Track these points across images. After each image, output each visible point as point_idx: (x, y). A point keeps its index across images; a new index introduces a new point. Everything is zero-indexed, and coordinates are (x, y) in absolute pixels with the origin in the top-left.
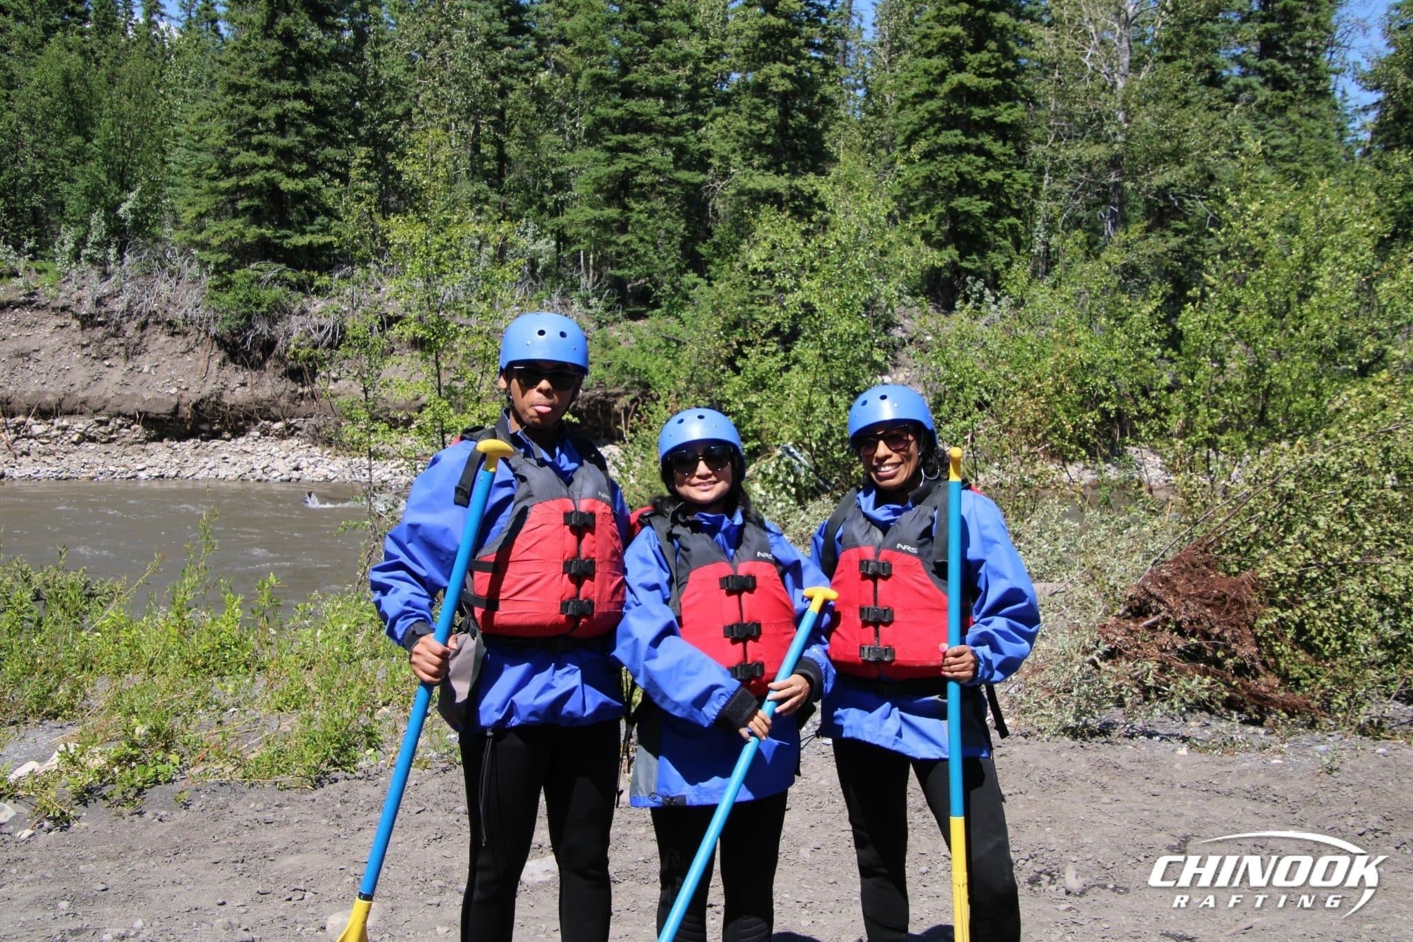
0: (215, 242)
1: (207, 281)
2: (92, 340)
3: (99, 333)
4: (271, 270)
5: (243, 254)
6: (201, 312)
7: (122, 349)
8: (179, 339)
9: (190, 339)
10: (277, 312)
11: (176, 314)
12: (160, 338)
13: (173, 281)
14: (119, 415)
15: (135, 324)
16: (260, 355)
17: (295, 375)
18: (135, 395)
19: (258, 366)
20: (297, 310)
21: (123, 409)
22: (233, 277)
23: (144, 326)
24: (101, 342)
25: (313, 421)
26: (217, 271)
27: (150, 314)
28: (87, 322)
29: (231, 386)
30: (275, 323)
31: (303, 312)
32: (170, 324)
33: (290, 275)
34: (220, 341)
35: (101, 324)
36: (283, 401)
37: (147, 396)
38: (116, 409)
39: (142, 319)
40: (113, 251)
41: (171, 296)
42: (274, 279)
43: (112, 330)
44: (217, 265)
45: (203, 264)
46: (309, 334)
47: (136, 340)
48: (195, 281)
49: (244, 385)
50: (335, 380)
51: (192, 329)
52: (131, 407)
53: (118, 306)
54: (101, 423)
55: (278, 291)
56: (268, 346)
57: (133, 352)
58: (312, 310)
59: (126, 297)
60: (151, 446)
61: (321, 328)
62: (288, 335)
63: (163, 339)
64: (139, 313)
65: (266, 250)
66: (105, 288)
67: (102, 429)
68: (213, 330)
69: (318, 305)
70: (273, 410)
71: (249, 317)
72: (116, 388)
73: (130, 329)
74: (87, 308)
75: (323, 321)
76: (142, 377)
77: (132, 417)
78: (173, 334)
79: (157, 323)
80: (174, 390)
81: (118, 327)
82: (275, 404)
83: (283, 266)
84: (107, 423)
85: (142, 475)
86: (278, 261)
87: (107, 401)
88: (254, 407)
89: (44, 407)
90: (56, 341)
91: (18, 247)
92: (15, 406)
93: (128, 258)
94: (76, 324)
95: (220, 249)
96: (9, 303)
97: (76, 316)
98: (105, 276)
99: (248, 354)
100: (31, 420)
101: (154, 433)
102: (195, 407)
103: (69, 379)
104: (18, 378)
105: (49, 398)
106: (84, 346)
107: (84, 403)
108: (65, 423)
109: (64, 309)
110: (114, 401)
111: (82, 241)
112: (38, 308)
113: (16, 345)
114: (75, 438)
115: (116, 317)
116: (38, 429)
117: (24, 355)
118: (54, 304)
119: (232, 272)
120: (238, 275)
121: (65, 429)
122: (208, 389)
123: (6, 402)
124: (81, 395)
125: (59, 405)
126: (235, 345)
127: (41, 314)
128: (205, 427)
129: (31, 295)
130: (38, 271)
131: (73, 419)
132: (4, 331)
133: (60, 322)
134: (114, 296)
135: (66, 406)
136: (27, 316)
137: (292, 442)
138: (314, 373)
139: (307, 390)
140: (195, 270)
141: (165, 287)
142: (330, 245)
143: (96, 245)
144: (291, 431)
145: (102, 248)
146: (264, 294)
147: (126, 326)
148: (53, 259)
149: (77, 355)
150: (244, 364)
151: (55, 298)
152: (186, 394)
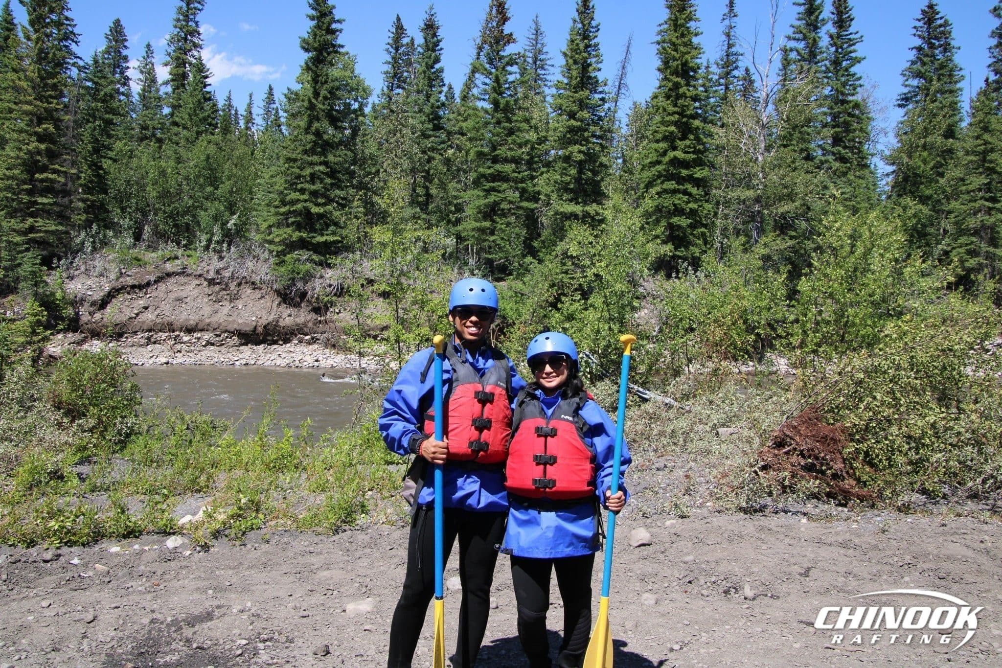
0: (277, 240)
1: (272, 260)
2: (213, 292)
3: (217, 288)
4: (305, 254)
5: (291, 246)
6: (269, 277)
7: (228, 297)
8: (257, 291)
9: (263, 291)
10: (307, 278)
11: (256, 278)
12: (247, 291)
13: (255, 261)
14: (226, 331)
15: (235, 283)
16: (298, 300)
17: (317, 310)
18: (234, 321)
19: (297, 306)
20: (318, 276)
21: (228, 328)
22: (286, 258)
23: (239, 284)
24: (218, 293)
25: (325, 335)
26: (277, 256)
27: (243, 278)
28: (211, 282)
29: (284, 316)
30: (306, 283)
31: (321, 277)
32: (253, 283)
33: (314, 257)
34: (278, 293)
35: (218, 283)
36: (310, 325)
37: (240, 321)
38: (225, 328)
39: (239, 281)
40: (225, 245)
41: (254, 268)
42: (306, 260)
43: (224, 287)
44: (278, 252)
45: (271, 252)
46: (325, 289)
47: (235, 292)
48: (266, 260)
49: (290, 316)
50: (337, 313)
51: (264, 286)
52: (232, 327)
53: (227, 274)
54: (217, 336)
55: (308, 266)
56: (303, 295)
57: (234, 298)
58: (326, 276)
59: (231, 269)
60: (242, 348)
61: (331, 286)
62: (313, 289)
63: (249, 291)
64: (238, 278)
65: (303, 244)
66: (221, 265)
67: (217, 339)
68: (275, 287)
69: (329, 273)
70: (305, 329)
71: (293, 279)
72: (225, 317)
73: (233, 286)
74: (211, 275)
75: (332, 282)
76: (238, 311)
78: (254, 289)
79: (247, 283)
80: (254, 318)
81: (227, 285)
82: (306, 326)
83: (311, 253)
85: (237, 363)
86: (309, 250)
87: (220, 324)
88: (295, 328)
89: (189, 327)
90: (195, 293)
91: (178, 244)
92: (175, 327)
93: (233, 249)
94: (206, 283)
95: (279, 244)
96: (173, 273)
97: (206, 279)
98: (221, 258)
99: (292, 299)
100: (182, 334)
101: (243, 341)
102: (265, 327)
103: (201, 313)
104: (176, 312)
105: (192, 322)
106: (209, 295)
107: (208, 325)
108: (199, 335)
109: (200, 276)
110: (224, 324)
111: (209, 241)
112: (187, 275)
113: (176, 295)
114: (204, 343)
115: (226, 280)
116: (186, 339)
117: (180, 300)
118: (195, 273)
119: (285, 256)
120: (288, 258)
121: (199, 338)
122: (271, 318)
123: (170, 324)
124: (207, 321)
125: (196, 326)
126: (286, 294)
127: (189, 278)
128: (269, 338)
129: (184, 268)
130: (188, 256)
131: (203, 333)
132: (170, 288)
133: (198, 282)
134: (225, 268)
135: (200, 327)
136: (182, 279)
137: (314, 346)
138: (328, 309)
139: (323, 318)
140: (266, 254)
141: (251, 264)
142: (336, 241)
143: (217, 242)
144: (314, 340)
145: (220, 244)
146: (301, 267)
147: (230, 285)
148: (196, 250)
149: (206, 300)
150: (290, 305)
151: (196, 270)
152: (260, 321)
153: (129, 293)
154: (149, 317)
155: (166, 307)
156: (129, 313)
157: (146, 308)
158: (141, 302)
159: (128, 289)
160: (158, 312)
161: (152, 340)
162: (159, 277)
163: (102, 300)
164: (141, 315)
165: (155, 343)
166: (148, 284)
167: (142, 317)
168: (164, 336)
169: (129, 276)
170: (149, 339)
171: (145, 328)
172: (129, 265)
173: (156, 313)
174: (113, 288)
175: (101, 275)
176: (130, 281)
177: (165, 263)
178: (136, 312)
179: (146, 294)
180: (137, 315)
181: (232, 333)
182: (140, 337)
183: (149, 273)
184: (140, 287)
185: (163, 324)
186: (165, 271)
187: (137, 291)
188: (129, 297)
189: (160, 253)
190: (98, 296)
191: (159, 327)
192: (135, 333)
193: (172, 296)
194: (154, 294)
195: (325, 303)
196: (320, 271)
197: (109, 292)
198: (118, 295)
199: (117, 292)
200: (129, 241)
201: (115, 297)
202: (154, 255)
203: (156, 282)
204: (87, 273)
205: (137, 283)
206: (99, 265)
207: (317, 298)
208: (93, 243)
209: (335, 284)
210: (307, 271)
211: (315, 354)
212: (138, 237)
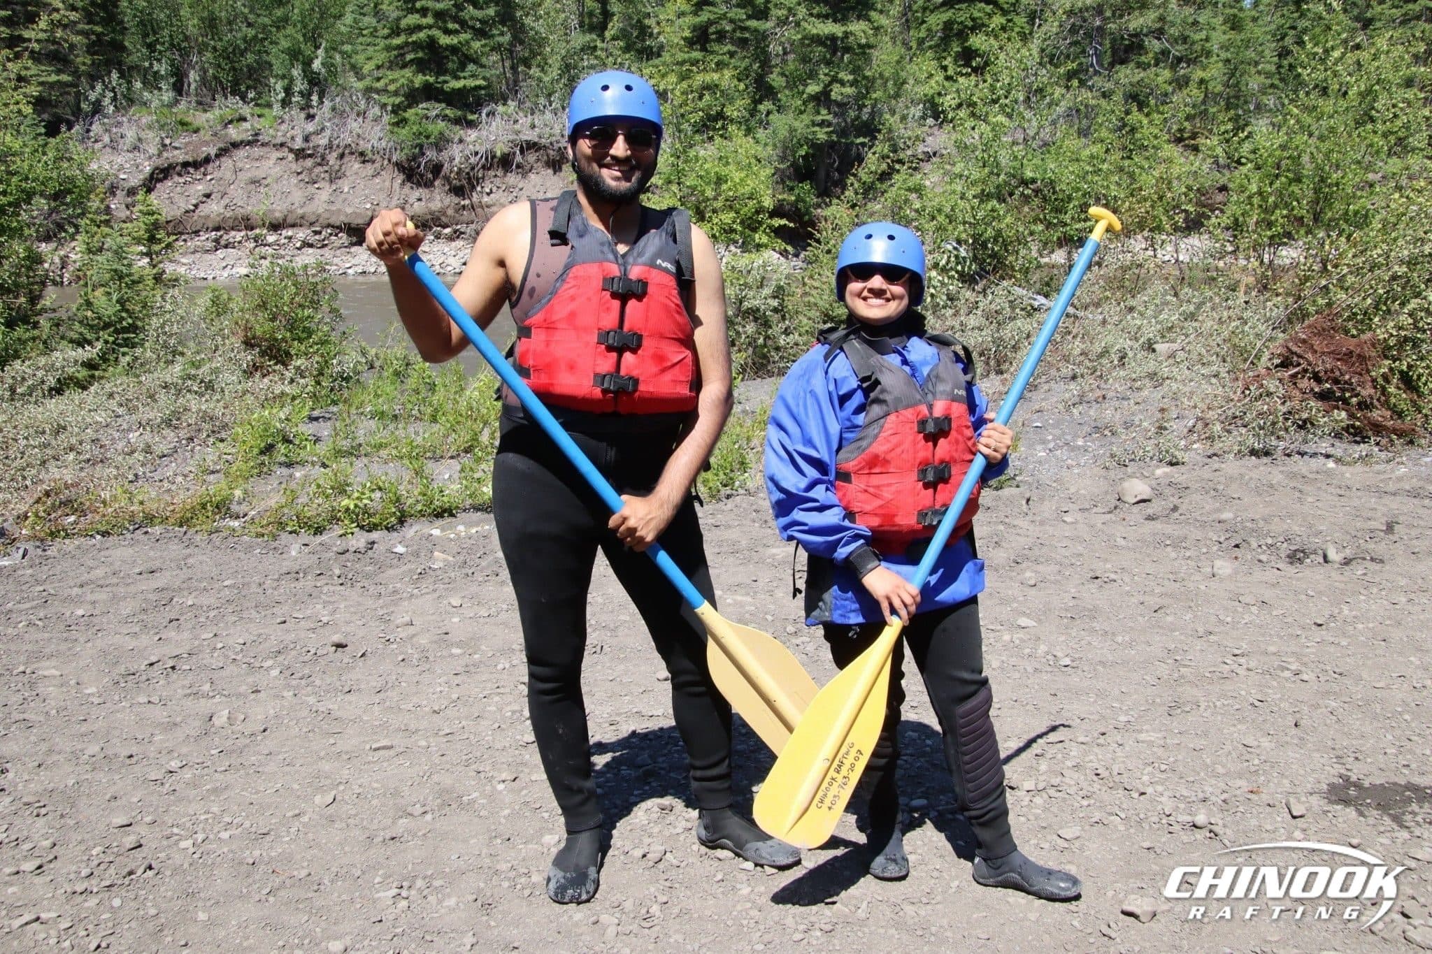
0: (392, 88)
1: (386, 118)
2: (304, 169)
3: (309, 163)
4: (435, 108)
5: (414, 96)
6: (384, 143)
7: (327, 175)
8: (369, 165)
9: (377, 165)
10: (441, 143)
11: (364, 146)
12: (354, 165)
13: (360, 120)
14: (329, 226)
15: (335, 154)
16: (430, 176)
17: (458, 191)
18: (339, 210)
19: (429, 185)
20: (456, 140)
21: (332, 221)
22: (407, 115)
23: (342, 156)
24: (310, 170)
25: (473, 226)
26: (393, 112)
27: (346, 146)
29: (411, 201)
30: (441, 151)
31: (461, 141)
32: (362, 154)
33: (449, 112)
34: (399, 166)
35: (310, 156)
36: (450, 212)
37: (349, 210)
38: (326, 222)
39: (341, 151)
40: (315, 98)
41: (360, 131)
42: (437, 116)
43: (319, 160)
44: (393, 105)
45: (384, 106)
46: (467, 158)
47: (337, 167)
48: (377, 120)
49: (420, 200)
50: (488, 194)
51: (377, 157)
52: (337, 220)
53: (323, 141)
54: (316, 233)
55: (441, 125)
56: (437, 169)
57: (335, 177)
58: (468, 139)
59: (328, 133)
60: (354, 249)
61: (476, 153)
62: (452, 159)
63: (357, 166)
64: (338, 146)
65: (429, 93)
66: (311, 127)
67: (317, 237)
68: (394, 159)
69: (472, 135)
70: (443, 219)
71: (421, 146)
72: (325, 206)
73: (332, 158)
74: (299, 144)
75: (477, 148)
76: (343, 196)
77: (340, 228)
78: (364, 162)
79: (352, 153)
80: (368, 206)
81: (323, 157)
82: (445, 214)
83: (443, 105)
84: (320, 233)
85: (351, 271)
86: (439, 101)
87: (319, 216)
88: (429, 217)
89: (274, 222)
90: (277, 170)
91: (243, 98)
92: (253, 222)
93: (327, 103)
94: (291, 156)
95: (396, 93)
96: (242, 142)
97: (291, 150)
98: (310, 117)
99: (422, 176)
100: (265, 232)
101: (354, 239)
103: (290, 200)
104: (253, 201)
105: (277, 215)
106: (299, 174)
107: (302, 217)
108: (290, 233)
109: (282, 145)
110: (326, 215)
111: (288, 91)
112: (262, 145)
113: (249, 175)
114: (298, 245)
115: (321, 150)
116: (271, 238)
117: (255, 182)
118: (274, 142)
119: (405, 111)
120: (410, 114)
121: (290, 238)
123: (247, 219)
124: (300, 211)
125: (285, 220)
126: (412, 169)
127: (265, 149)
129: (257, 134)
130: (259, 116)
131: (295, 230)
132: (240, 165)
133: (280, 155)
134: (317, 133)
135: (289, 220)
136: (257, 151)
137: (459, 243)
138: (473, 188)
139: (467, 202)
140: (376, 110)
141: (355, 125)
142: (479, 88)
143: (301, 93)
144: (457, 235)
145: (306, 95)
146: (431, 127)
147: (328, 157)
148: (269, 106)
149: (294, 180)
150: (419, 185)
151: (274, 137)
153: (180, 175)
154: (214, 208)
155: (237, 194)
156: (184, 205)
157: (208, 196)
158: (200, 187)
159: (178, 168)
160: (226, 201)
161: (223, 242)
162: (221, 149)
163: (144, 185)
164: (201, 207)
165: (226, 247)
166: (207, 160)
167: (204, 210)
168: (239, 236)
169: (176, 148)
170: (217, 241)
171: (211, 226)
172: (175, 133)
173: (223, 202)
174: (157, 168)
175: (135, 148)
176: (180, 156)
177: (226, 126)
178: (194, 202)
179: (205, 175)
180: (196, 206)
181: (339, 229)
182: (205, 239)
183: (207, 143)
184: (196, 165)
185: (236, 219)
186: (228, 139)
187: (191, 170)
188: (181, 180)
189: (217, 112)
190: (135, 181)
191: (230, 223)
192: (197, 233)
193: (244, 176)
194: (217, 174)
195: (469, 179)
196: (459, 132)
197: (152, 174)
198: (165, 178)
199: (161, 174)
200: (167, 96)
201: (160, 180)
202: (209, 115)
203: (217, 156)
204: (113, 146)
205: (191, 160)
206: (131, 134)
207: (458, 173)
208: (114, 99)
209: (482, 150)
210: (441, 133)
211: (461, 254)
212: (179, 88)
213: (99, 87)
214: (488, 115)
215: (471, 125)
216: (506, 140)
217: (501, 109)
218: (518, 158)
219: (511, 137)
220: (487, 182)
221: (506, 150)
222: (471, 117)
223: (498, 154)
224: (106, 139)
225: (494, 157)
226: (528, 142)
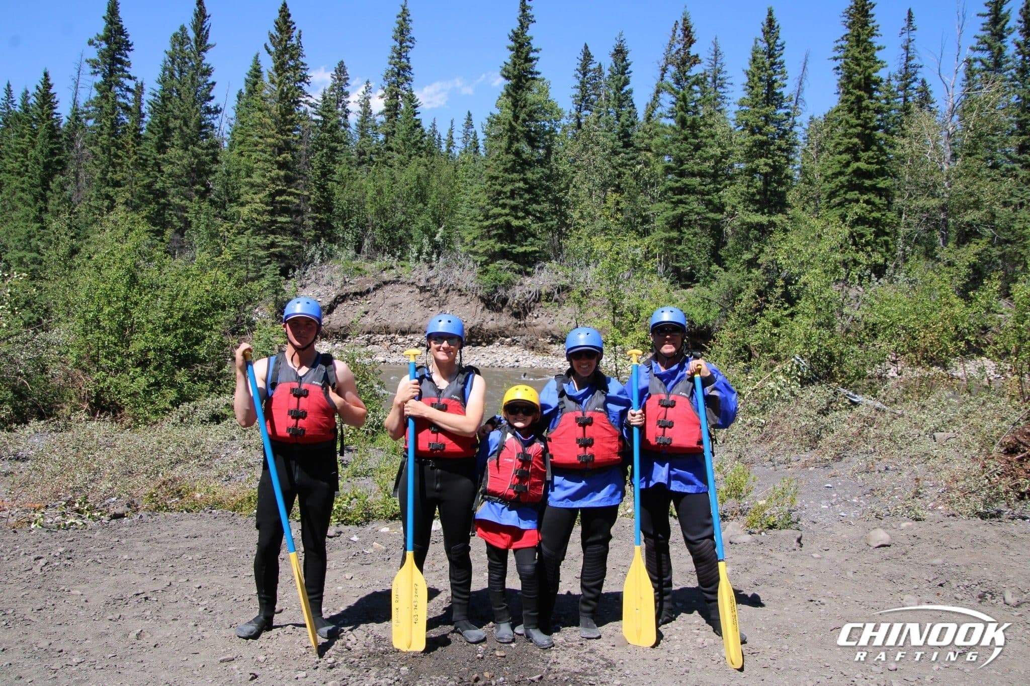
0: (481, 251)
1: (476, 269)
2: (424, 298)
3: (428, 295)
4: (506, 264)
5: (494, 257)
6: (473, 284)
7: (437, 303)
8: (463, 297)
9: (469, 298)
10: (509, 284)
11: (462, 286)
12: (454, 297)
13: (461, 270)
15: (443, 290)
16: (500, 305)
17: (517, 315)
19: (499, 310)
20: (518, 283)
22: (488, 268)
23: (447, 291)
24: (428, 299)
25: (525, 338)
26: (481, 265)
27: (450, 286)
28: (423, 289)
29: (487, 320)
30: (508, 290)
31: (521, 284)
32: (459, 290)
33: (516, 267)
34: (482, 299)
35: (429, 290)
36: (511, 328)
39: (447, 288)
40: (434, 256)
41: (460, 277)
42: (508, 268)
43: (434, 293)
44: (481, 262)
45: (475, 262)
46: (524, 295)
47: (444, 298)
48: (471, 270)
49: (493, 320)
50: (536, 318)
51: (469, 293)
53: (436, 282)
55: (509, 274)
56: (504, 301)
57: (442, 303)
58: (526, 283)
59: (440, 277)
61: (530, 292)
62: (514, 295)
63: (456, 297)
64: (445, 285)
65: (504, 254)
66: (431, 274)
68: (479, 293)
69: (528, 281)
70: (506, 332)
71: (496, 287)
73: (441, 293)
74: (423, 283)
75: (531, 289)
78: (460, 295)
79: (453, 290)
81: (436, 292)
82: (507, 329)
83: (512, 262)
86: (510, 260)
88: (497, 331)
89: (403, 329)
90: (408, 299)
91: (393, 255)
92: (391, 329)
93: (441, 259)
94: (417, 290)
95: (483, 254)
96: (390, 281)
97: (418, 287)
98: (431, 268)
99: (495, 305)
100: (397, 336)
102: (470, 330)
103: (414, 316)
104: (392, 316)
105: (405, 325)
106: (421, 301)
108: (412, 337)
109: (413, 284)
111: (420, 252)
112: (401, 283)
113: (392, 301)
114: (416, 345)
115: (435, 287)
116: (400, 340)
117: (395, 305)
118: (408, 281)
119: (488, 265)
120: (491, 267)
121: (412, 340)
122: (476, 322)
123: (387, 327)
124: (419, 324)
125: (410, 329)
126: (489, 300)
127: (403, 286)
128: (474, 340)
129: (399, 277)
130: (402, 266)
131: (415, 335)
132: (387, 295)
133: (411, 290)
134: (435, 277)
135: (413, 329)
136: (397, 287)
137: (515, 348)
138: (526, 314)
139: (522, 322)
140: (471, 264)
141: (457, 273)
142: (536, 252)
143: (427, 253)
144: (514, 343)
145: (429, 254)
146: (503, 275)
147: (439, 292)
148: (408, 260)
149: (418, 305)
150: (493, 310)
151: (409, 279)
152: (466, 324)
153: (351, 300)
154: (369, 320)
155: (383, 312)
156: (352, 317)
157: (366, 313)
158: (362, 307)
159: (351, 296)
161: (372, 341)
162: (377, 285)
163: (330, 305)
164: (362, 319)
165: (373, 344)
166: (368, 291)
167: (363, 321)
168: (381, 337)
169: (351, 284)
170: (368, 340)
171: (366, 330)
172: (352, 275)
173: (375, 317)
174: (339, 295)
175: (329, 283)
176: (352, 289)
177: (382, 272)
178: (358, 316)
179: (366, 300)
180: (359, 319)
182: (362, 339)
183: (369, 281)
184: (361, 294)
185: (381, 327)
186: (382, 279)
187: (359, 297)
188: (352, 303)
189: (378, 263)
190: (326, 302)
191: (377, 329)
192: (357, 334)
193: (389, 302)
194: (373, 300)
195: (524, 308)
196: (519, 279)
197: (336, 299)
198: (343, 301)
199: (342, 298)
200: (352, 253)
201: (340, 303)
202: (373, 265)
203: (374, 289)
204: (317, 282)
205: (359, 291)
206: (327, 275)
207: (517, 304)
208: (322, 255)
209: (533, 290)
210: (509, 279)
211: (515, 355)
212: (358, 249)
213: (314, 248)
214: (539, 269)
215: (529, 274)
216: (548, 284)
217: (548, 265)
218: (556, 296)
219: (552, 283)
220: (536, 311)
221: (548, 291)
222: (529, 270)
223: (543, 292)
224: (313, 278)
225: (540, 295)
226: (563, 286)
